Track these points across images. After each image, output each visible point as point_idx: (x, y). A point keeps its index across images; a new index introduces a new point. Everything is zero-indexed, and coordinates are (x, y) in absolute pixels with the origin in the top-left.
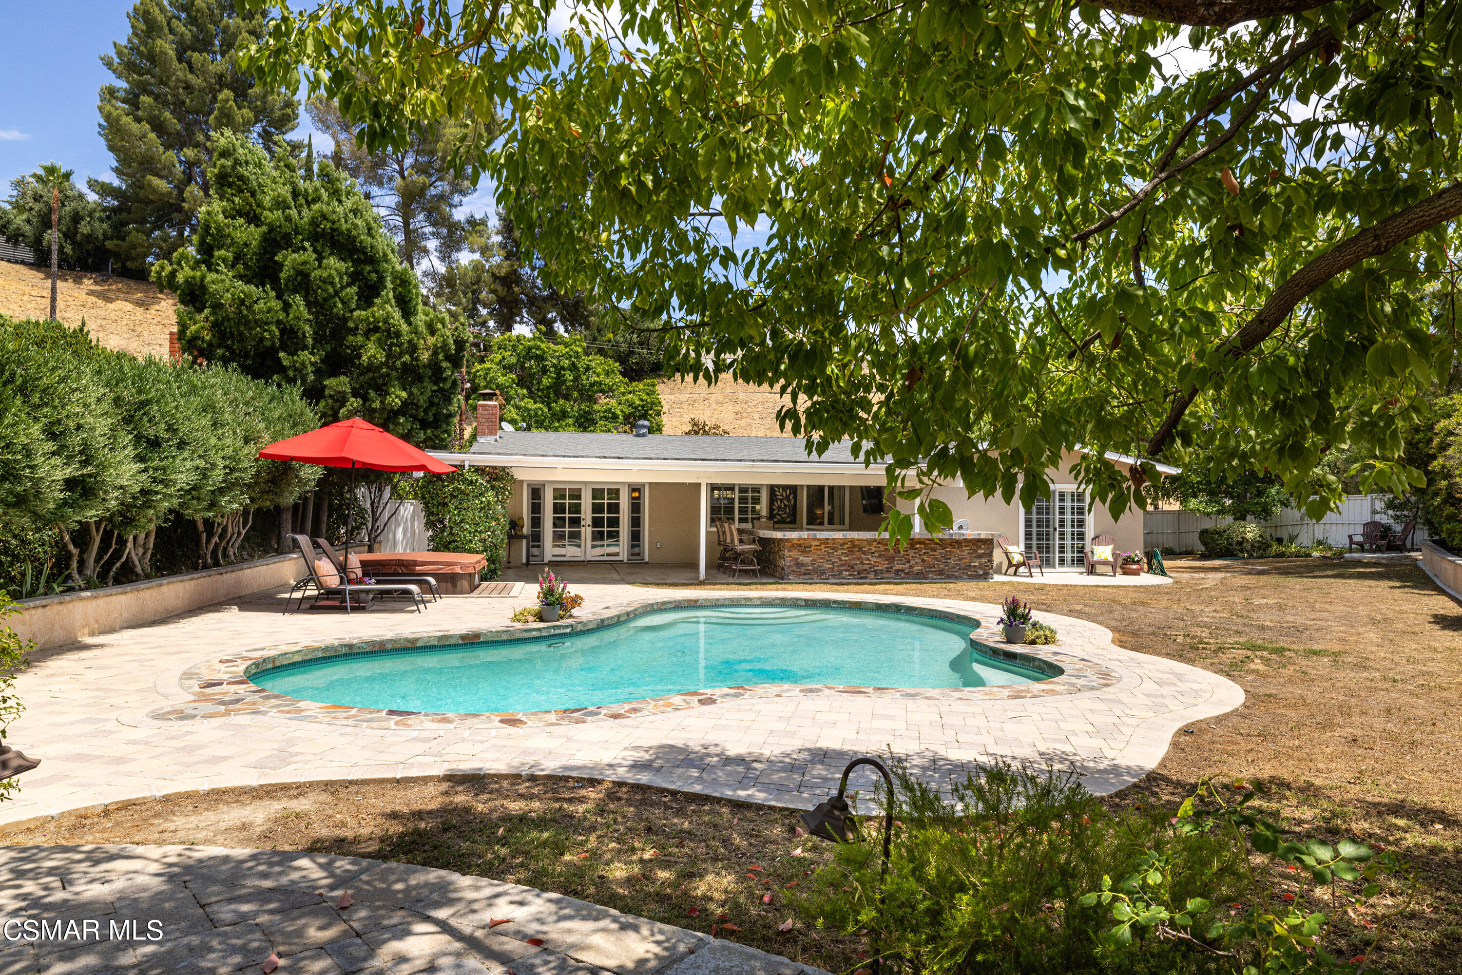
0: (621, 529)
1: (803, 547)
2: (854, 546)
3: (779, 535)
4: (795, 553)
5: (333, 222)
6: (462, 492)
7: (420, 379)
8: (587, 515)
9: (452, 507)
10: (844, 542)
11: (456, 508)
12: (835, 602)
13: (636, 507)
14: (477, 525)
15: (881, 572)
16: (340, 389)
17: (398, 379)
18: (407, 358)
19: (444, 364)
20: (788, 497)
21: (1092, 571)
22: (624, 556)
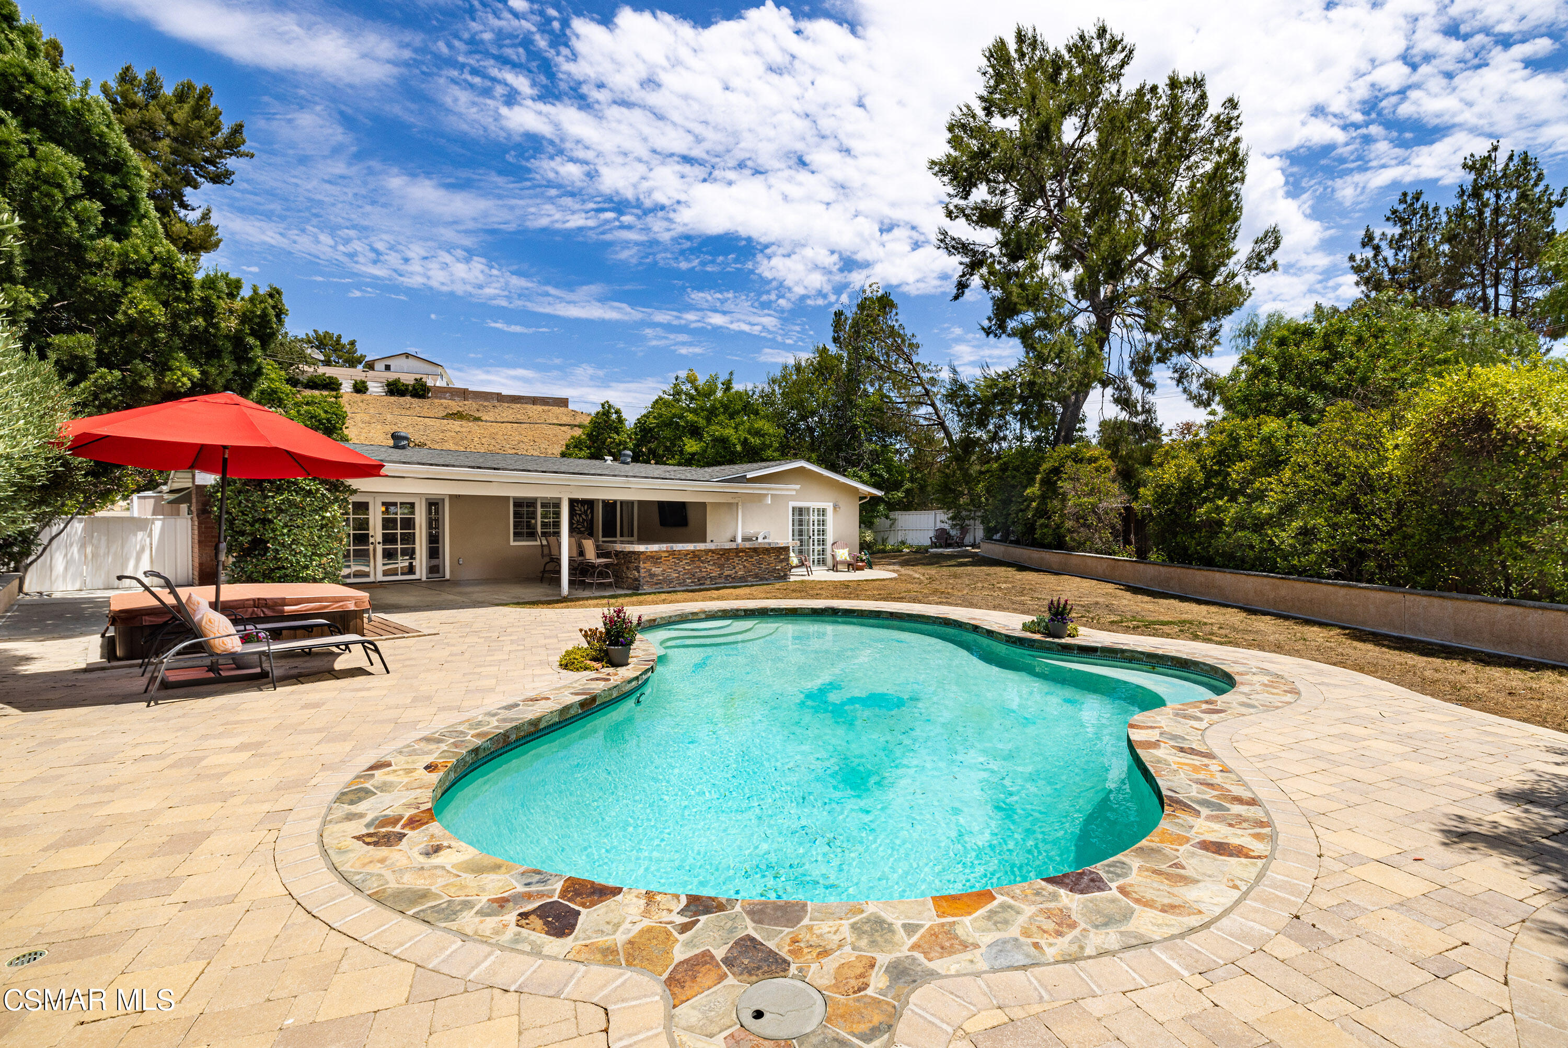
0: (417, 546)
1: (655, 558)
2: (695, 556)
3: (641, 548)
4: (648, 565)
5: (48, 91)
6: (292, 504)
7: (214, 354)
8: (376, 531)
9: (279, 523)
10: (688, 553)
11: (286, 525)
12: (772, 610)
13: (434, 523)
14: (315, 546)
15: (715, 578)
16: (79, 352)
17: (183, 349)
18: (200, 322)
19: (251, 340)
20: (585, 512)
21: (834, 568)
22: (421, 572)
